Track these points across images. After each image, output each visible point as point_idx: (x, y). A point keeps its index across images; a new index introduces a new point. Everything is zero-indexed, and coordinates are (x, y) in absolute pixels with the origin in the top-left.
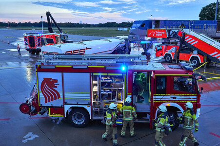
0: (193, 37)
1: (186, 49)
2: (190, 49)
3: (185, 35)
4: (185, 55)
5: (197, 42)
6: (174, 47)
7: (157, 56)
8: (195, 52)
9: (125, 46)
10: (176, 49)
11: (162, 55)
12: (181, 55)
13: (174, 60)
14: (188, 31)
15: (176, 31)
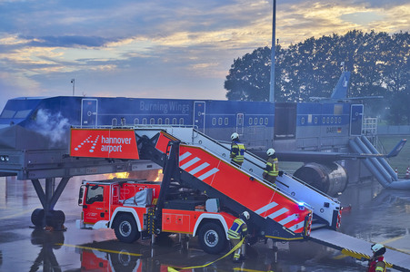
1: (184, 194)
2: (195, 194)
3: (177, 146)
4: (180, 214)
5: (215, 170)
6: (145, 190)
7: (88, 220)
8: (212, 204)
10: (151, 196)
11: (103, 216)
12: (166, 214)
13: (145, 233)
14: (183, 134)
15: (151, 135)
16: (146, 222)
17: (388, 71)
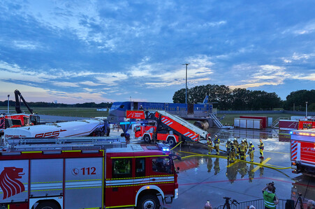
0: (169, 119)
1: (163, 129)
2: (167, 129)
3: (161, 116)
4: (162, 135)
5: (172, 123)
6: (152, 128)
7: (137, 136)
8: (171, 132)
9: (104, 127)
10: (154, 130)
11: (141, 135)
13: (153, 140)
14: (162, 112)
15: (153, 113)
16: (153, 137)
17: (219, 96)
